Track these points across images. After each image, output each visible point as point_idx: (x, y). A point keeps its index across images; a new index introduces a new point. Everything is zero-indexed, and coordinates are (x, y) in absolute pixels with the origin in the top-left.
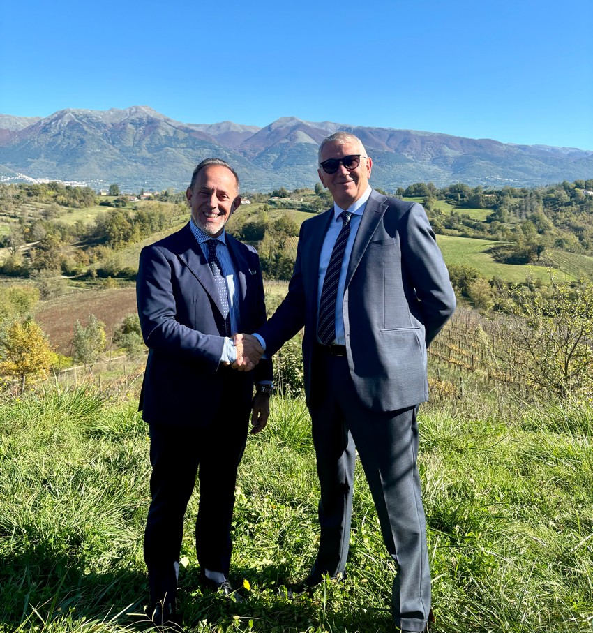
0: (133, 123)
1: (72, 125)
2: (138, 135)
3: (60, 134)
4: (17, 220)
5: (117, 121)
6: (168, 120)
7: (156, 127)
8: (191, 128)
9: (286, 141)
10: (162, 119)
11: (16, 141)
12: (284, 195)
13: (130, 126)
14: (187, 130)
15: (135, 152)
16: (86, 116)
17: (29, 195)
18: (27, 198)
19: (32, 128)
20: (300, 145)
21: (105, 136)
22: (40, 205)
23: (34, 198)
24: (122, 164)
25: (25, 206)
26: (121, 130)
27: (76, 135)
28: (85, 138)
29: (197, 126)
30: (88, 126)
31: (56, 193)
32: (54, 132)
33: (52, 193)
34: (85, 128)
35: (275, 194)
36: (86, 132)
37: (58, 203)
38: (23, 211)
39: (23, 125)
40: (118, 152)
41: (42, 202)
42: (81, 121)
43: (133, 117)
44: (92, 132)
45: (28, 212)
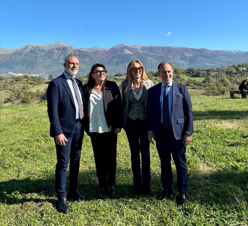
0: (57, 49)
1: (31, 51)
2: (59, 54)
3: (26, 55)
4: (12, 91)
5: (50, 48)
6: (71, 47)
7: (66, 50)
8: (81, 50)
9: (120, 53)
10: (69, 47)
11: (8, 59)
12: (120, 76)
13: (55, 50)
14: (79, 51)
15: (58, 61)
16: (37, 47)
17: (16, 81)
18: (15, 82)
19: (15, 53)
20: (126, 55)
21: (45, 55)
22: (21, 85)
23: (18, 82)
24: (53, 66)
25: (15, 85)
26: (52, 52)
27: (33, 55)
28: (37, 56)
29: (83, 49)
30: (38, 51)
31: (27, 80)
32: (24, 54)
33: (26, 79)
34: (37, 52)
35: (117, 75)
36: (37, 54)
37: (28, 83)
38: (14, 87)
39: (11, 52)
40: (51, 61)
41: (21, 83)
42: (35, 49)
43: (56, 47)
44: (40, 54)
45: (16, 88)
